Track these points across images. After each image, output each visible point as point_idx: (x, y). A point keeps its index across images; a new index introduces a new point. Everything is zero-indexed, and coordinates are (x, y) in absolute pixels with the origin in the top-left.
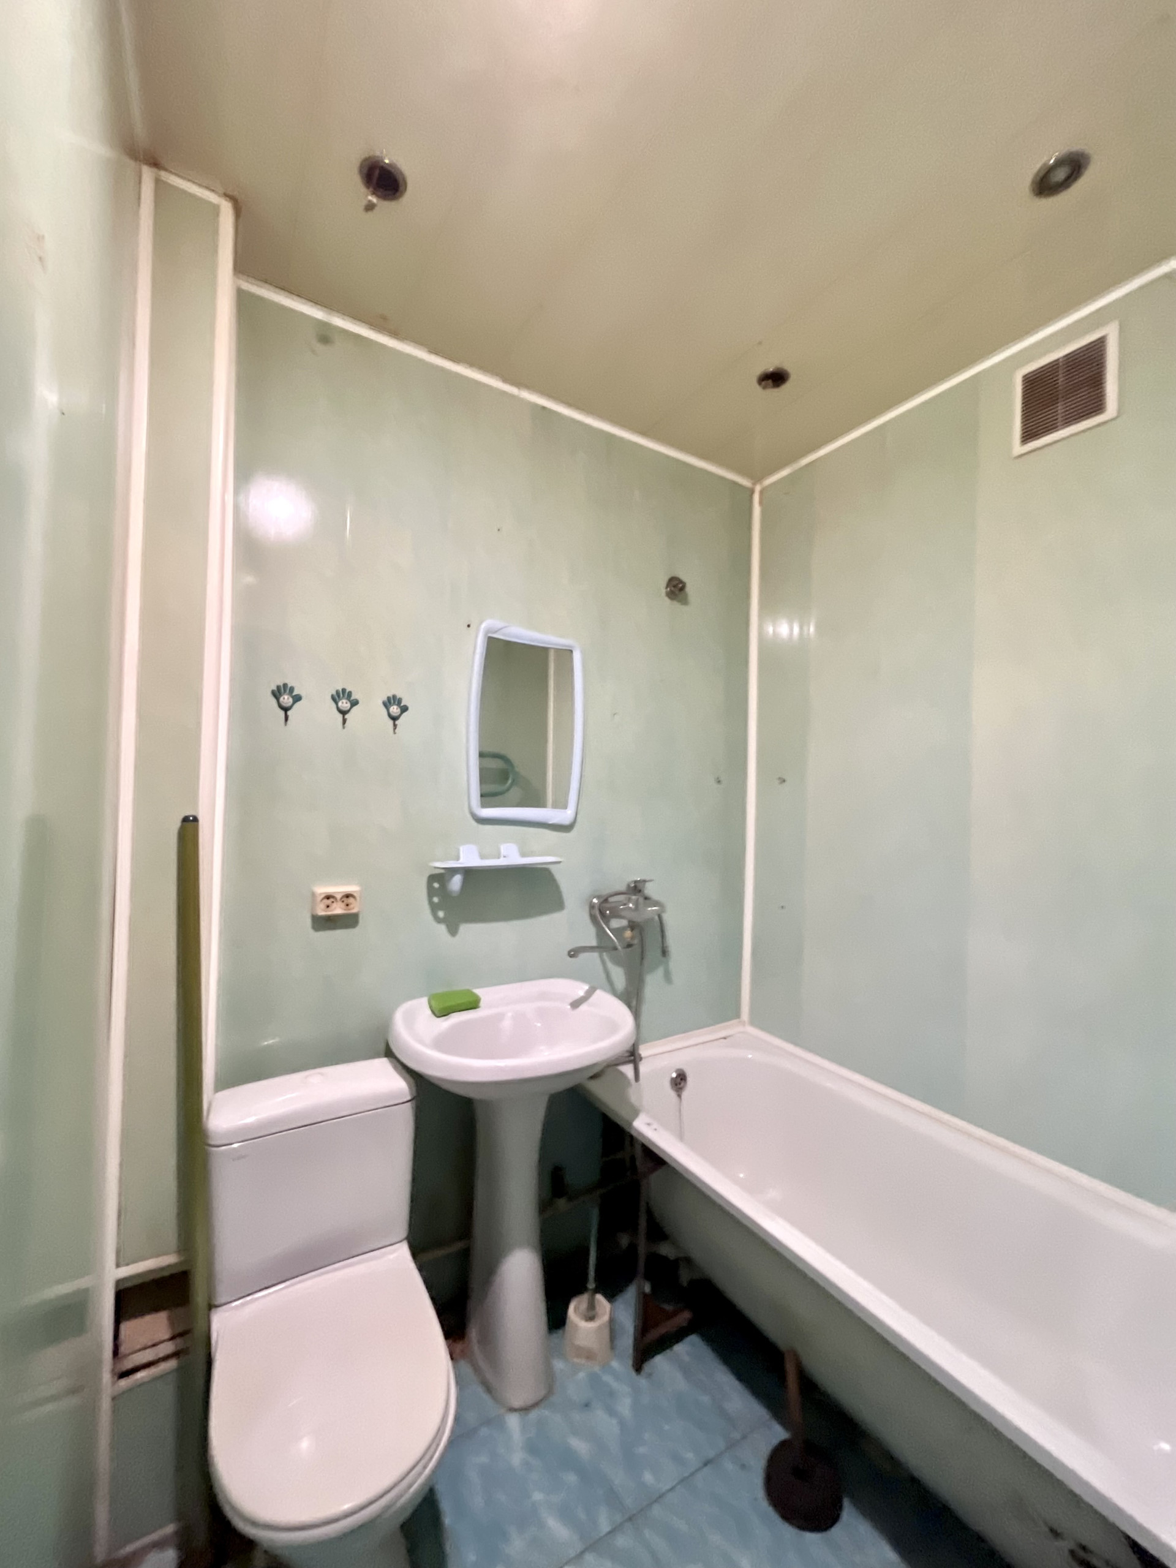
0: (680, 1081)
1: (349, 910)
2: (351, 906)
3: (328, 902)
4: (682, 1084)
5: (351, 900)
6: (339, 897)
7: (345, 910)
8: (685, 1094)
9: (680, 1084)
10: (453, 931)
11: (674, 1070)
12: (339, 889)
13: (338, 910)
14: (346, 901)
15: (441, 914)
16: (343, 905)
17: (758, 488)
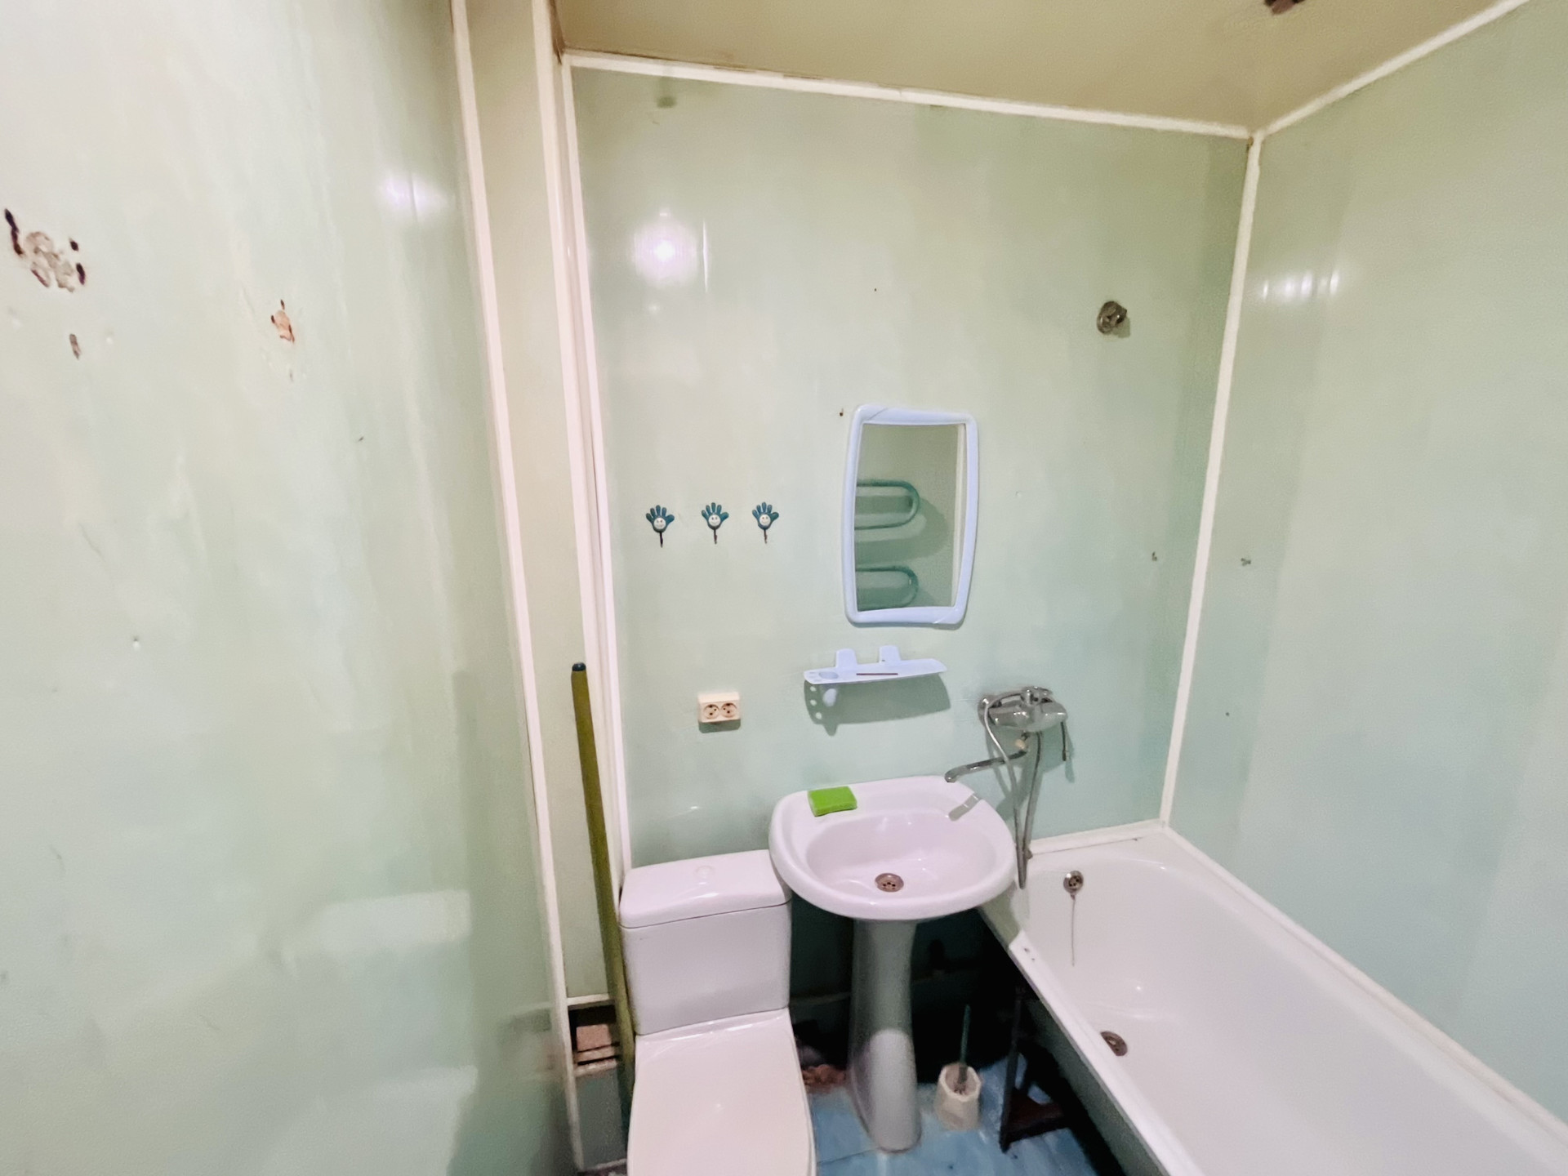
0: (1074, 883)
1: (731, 716)
2: (731, 714)
3: (711, 710)
4: (1077, 886)
5: (731, 708)
6: (720, 706)
7: (726, 717)
8: (1079, 895)
9: (1075, 885)
10: (831, 730)
11: (1069, 871)
12: (719, 698)
13: (720, 717)
14: (727, 708)
15: (819, 716)
16: (725, 712)
17: (1258, 138)
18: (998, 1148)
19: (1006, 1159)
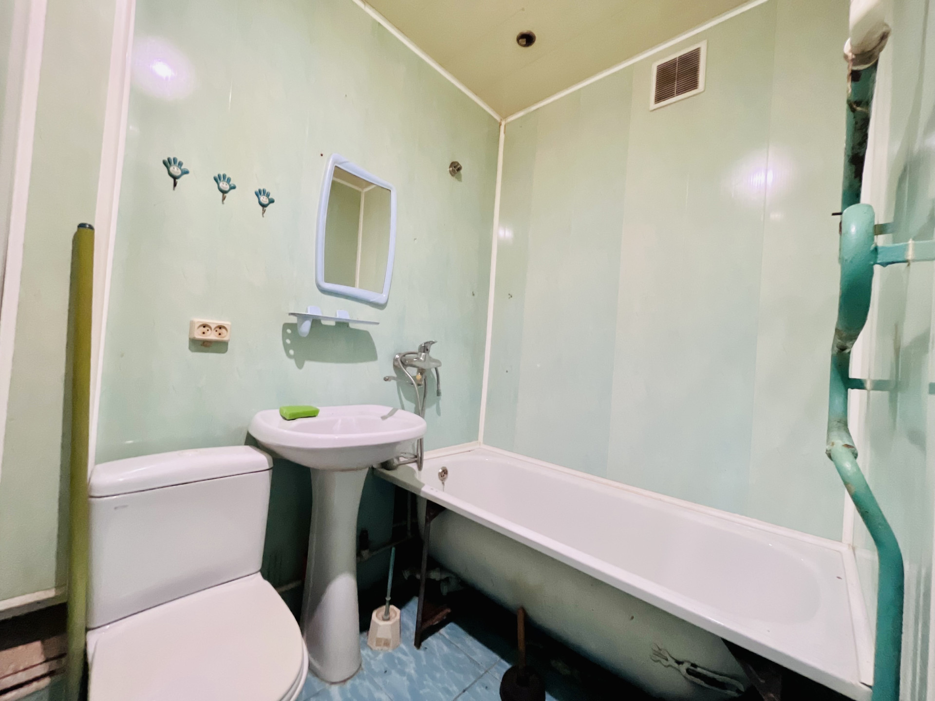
0: (444, 473)
1: (223, 337)
2: (222, 335)
3: (205, 330)
4: (445, 475)
5: (223, 331)
6: (213, 327)
7: (217, 337)
8: (446, 482)
10: (300, 365)
11: (441, 467)
12: (214, 322)
13: (212, 336)
14: (219, 331)
15: (292, 352)
16: (217, 333)
17: (503, 123)
18: (415, 648)
19: (421, 652)
